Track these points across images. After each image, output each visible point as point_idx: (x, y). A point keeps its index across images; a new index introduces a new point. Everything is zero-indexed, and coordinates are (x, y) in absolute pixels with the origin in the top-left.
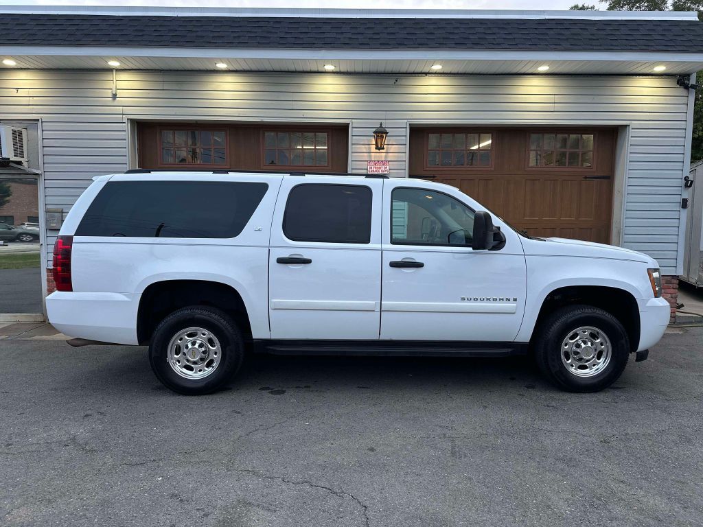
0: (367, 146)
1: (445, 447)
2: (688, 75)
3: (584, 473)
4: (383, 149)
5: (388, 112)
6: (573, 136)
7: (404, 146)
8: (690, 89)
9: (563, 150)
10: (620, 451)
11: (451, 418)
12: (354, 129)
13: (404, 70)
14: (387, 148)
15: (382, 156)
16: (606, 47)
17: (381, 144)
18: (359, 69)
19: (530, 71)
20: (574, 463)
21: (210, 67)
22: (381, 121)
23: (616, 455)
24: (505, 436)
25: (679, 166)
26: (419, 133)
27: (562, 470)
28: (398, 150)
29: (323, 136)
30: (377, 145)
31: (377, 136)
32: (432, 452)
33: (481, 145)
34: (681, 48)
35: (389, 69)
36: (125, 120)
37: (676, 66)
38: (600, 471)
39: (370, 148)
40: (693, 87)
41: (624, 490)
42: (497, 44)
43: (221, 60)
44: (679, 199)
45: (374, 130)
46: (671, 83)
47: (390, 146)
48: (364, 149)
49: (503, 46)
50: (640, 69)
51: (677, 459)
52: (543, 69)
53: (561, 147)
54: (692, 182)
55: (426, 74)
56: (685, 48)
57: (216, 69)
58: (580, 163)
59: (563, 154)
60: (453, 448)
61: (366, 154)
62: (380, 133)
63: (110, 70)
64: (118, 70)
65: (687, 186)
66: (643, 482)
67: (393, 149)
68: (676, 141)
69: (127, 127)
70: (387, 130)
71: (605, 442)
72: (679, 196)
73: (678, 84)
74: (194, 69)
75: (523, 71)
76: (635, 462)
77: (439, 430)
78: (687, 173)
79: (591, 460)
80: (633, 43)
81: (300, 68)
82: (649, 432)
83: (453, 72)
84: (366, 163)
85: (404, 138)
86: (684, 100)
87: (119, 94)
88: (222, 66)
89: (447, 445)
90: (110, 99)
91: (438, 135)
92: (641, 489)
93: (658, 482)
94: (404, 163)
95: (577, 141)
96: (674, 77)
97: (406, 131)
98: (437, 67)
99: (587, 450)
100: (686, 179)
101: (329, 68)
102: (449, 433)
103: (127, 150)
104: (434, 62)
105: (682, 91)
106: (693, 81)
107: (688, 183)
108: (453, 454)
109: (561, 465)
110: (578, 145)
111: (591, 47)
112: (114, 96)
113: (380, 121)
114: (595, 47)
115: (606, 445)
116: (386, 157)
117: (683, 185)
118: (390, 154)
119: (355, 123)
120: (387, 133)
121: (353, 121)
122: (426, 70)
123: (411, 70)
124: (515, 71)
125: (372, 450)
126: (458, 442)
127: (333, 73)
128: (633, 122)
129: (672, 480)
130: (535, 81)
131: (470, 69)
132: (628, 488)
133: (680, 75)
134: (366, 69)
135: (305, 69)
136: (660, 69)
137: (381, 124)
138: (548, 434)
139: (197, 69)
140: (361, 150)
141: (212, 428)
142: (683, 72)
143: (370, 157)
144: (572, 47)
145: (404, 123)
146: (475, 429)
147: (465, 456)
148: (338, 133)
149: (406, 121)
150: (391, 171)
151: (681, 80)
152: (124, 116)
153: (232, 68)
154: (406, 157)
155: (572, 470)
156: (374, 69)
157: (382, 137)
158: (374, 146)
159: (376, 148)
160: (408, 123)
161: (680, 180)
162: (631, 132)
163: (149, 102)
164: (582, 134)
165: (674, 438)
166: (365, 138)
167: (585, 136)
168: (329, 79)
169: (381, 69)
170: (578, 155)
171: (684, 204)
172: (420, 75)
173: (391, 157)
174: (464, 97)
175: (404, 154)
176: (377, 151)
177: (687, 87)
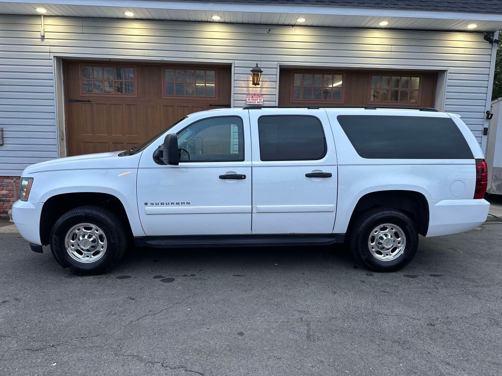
0: (246, 82)
1: (302, 330)
2: (492, 33)
3: (416, 355)
4: (258, 84)
5: (262, 56)
6: (404, 78)
7: (274, 83)
8: (494, 43)
9: (396, 89)
10: (444, 333)
11: (308, 303)
12: (236, 68)
13: (275, 21)
14: (262, 84)
15: (257, 90)
16: (432, 8)
17: (257, 81)
18: (240, 20)
19: (373, 26)
20: (407, 346)
21: (120, 16)
22: (258, 62)
23: (441, 337)
24: (350, 320)
25: (482, 102)
26: (287, 73)
27: (398, 352)
28: (270, 86)
29: (211, 73)
30: (253, 81)
31: (254, 74)
32: (291, 336)
33: (334, 85)
34: (489, 10)
35: (264, 21)
36: (52, 57)
37: (484, 25)
38: (429, 353)
39: (248, 84)
40: (497, 42)
41: (450, 372)
42: (349, 3)
43: (128, 9)
44: (481, 128)
45: (251, 69)
46: (480, 38)
47: (264, 83)
48: (243, 84)
49: (354, 4)
50: (457, 26)
51: (490, 341)
52: (384, 24)
53: (395, 87)
54: (492, 115)
55: (293, 26)
56: (492, 10)
57: (125, 17)
58: (408, 99)
59: (397, 92)
60: (308, 331)
61: (245, 89)
62: (256, 72)
63: (38, 16)
64: (45, 16)
65: (488, 118)
66: (466, 364)
67: (266, 84)
68: (482, 83)
69: (53, 63)
70: (262, 69)
71: (431, 325)
72: (482, 126)
73: (485, 39)
74: (107, 17)
75: (368, 25)
76: (457, 344)
77: (297, 315)
78: (488, 108)
79: (422, 342)
80: (453, 5)
81: (193, 18)
82: (465, 315)
83: (314, 24)
84: (245, 95)
85: (275, 76)
86: (489, 52)
87: (47, 35)
88: (129, 14)
89: (303, 329)
90: (40, 40)
91: (302, 75)
92: (464, 370)
93: (478, 364)
94: (274, 96)
95: (407, 82)
96: (482, 34)
97: (277, 71)
98: (301, 21)
99: (418, 333)
100: (488, 113)
101: (216, 18)
102: (305, 317)
103: (54, 81)
104: (299, 15)
105: (487, 45)
106: (496, 37)
107: (489, 116)
108: (308, 337)
109: (397, 348)
110: (408, 85)
111: (421, 7)
112: (43, 38)
113: (256, 62)
114: (424, 8)
115: (432, 328)
116: (261, 91)
117: (485, 117)
118: (264, 89)
119: (237, 63)
120: (261, 72)
121: (235, 61)
122: (293, 23)
123: (281, 22)
124: (362, 25)
125: (241, 334)
126: (312, 326)
127: (219, 22)
128: (450, 68)
129: (489, 362)
130: (377, 34)
131: (327, 23)
132: (454, 370)
133: (487, 32)
134: (246, 20)
135: (197, 19)
136: (472, 27)
137: (257, 65)
138: (385, 317)
139: (110, 17)
140: (241, 84)
141: (109, 313)
142: (488, 30)
143: (249, 91)
144: (406, 7)
145: (276, 65)
146: (326, 313)
147: (318, 339)
148: (223, 71)
149: (277, 62)
150: (264, 102)
151: (487, 36)
152: (51, 54)
153: (138, 17)
154: (276, 92)
155: (406, 352)
156: (251, 20)
157: (258, 75)
158: (252, 82)
159: (253, 84)
160: (278, 64)
161: (483, 114)
162: (448, 76)
163: (72, 43)
164: (411, 77)
165: (485, 321)
166: (245, 75)
167: (413, 78)
168: (216, 28)
169: (257, 21)
170: (407, 94)
171: (486, 132)
172: (288, 27)
173: (265, 91)
174: (322, 45)
175: (274, 89)
176: (254, 86)
177: (491, 42)
